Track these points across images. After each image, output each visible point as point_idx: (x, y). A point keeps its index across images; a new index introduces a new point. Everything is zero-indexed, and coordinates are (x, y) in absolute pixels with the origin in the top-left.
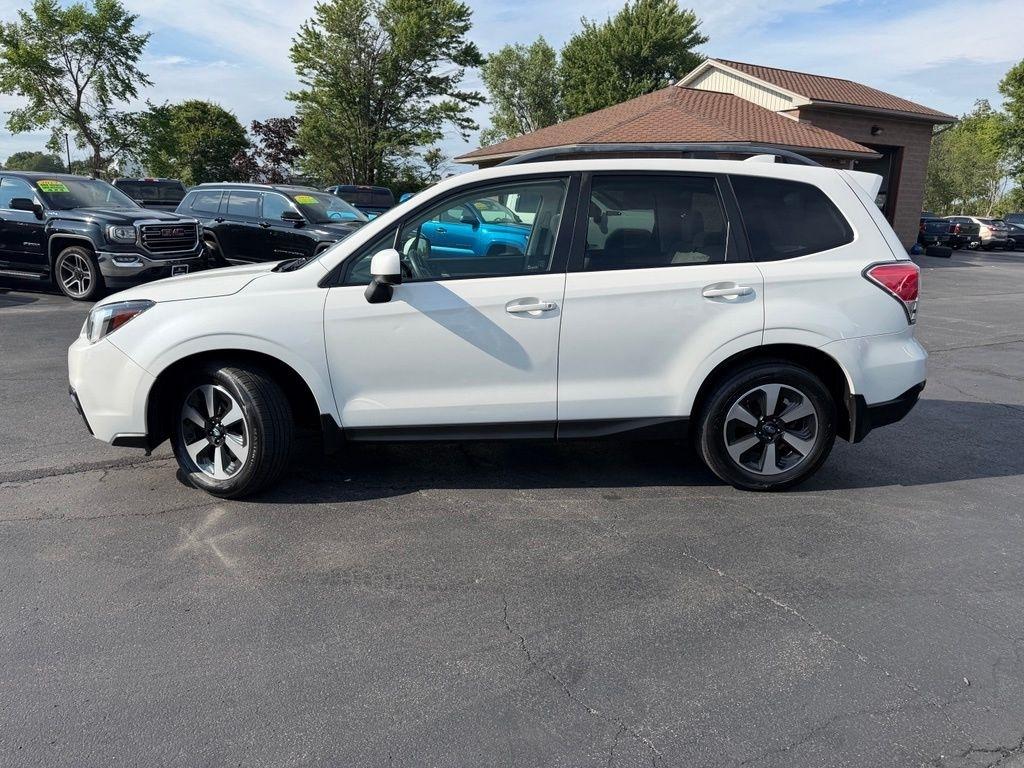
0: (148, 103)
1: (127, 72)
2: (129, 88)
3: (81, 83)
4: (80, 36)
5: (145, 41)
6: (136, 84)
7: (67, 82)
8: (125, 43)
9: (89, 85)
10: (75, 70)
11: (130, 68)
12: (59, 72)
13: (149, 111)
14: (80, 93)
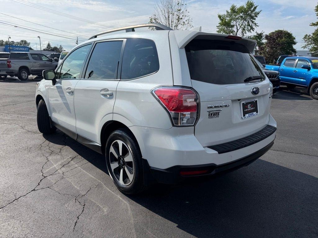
0: (256, 32)
1: (252, 23)
2: (252, 28)
3: (238, 29)
4: (241, 15)
5: (259, 13)
6: (254, 27)
7: (235, 29)
8: (253, 15)
9: (240, 29)
10: (237, 25)
11: (253, 22)
12: (233, 26)
13: (256, 35)
14: (237, 31)
